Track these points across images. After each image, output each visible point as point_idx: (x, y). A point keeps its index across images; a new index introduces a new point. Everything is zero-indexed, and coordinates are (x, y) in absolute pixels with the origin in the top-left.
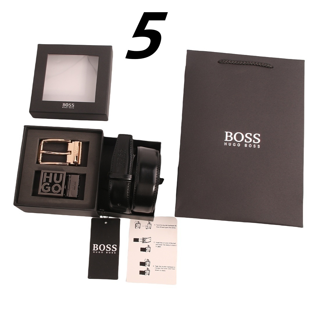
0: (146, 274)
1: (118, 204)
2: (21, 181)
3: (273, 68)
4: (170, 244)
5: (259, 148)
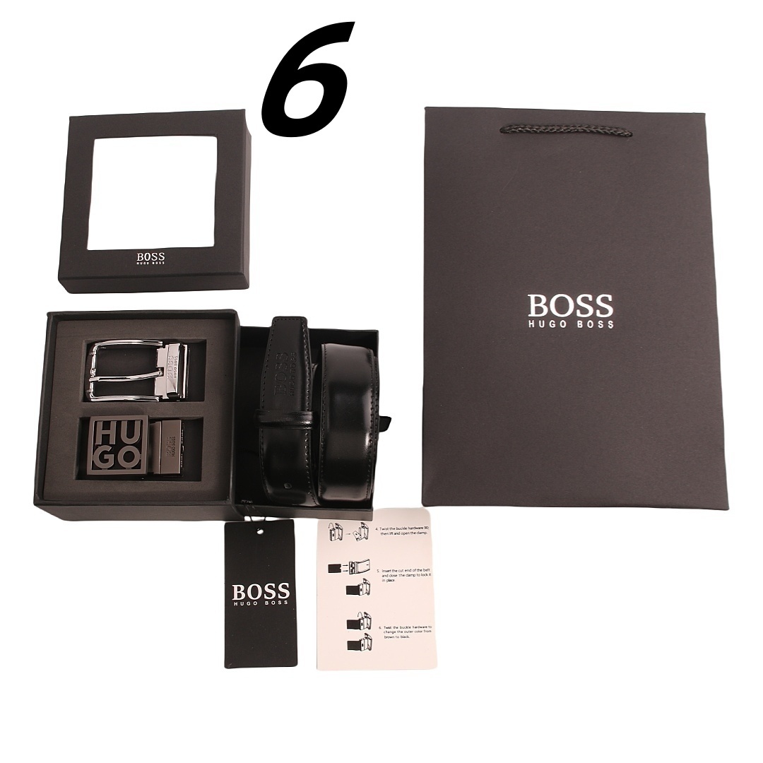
0: (362, 648)
1: (285, 485)
2: (48, 445)
3: (631, 136)
4: (416, 573)
5: (611, 328)
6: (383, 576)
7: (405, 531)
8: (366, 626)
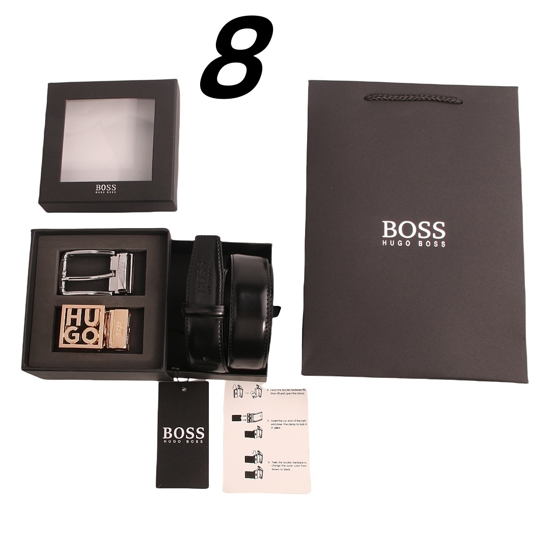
0: (256, 477)
1: (204, 358)
2: (31, 327)
3: (461, 103)
4: (296, 423)
5: (443, 247)
6: (272, 425)
7: (289, 392)
8: (259, 461)
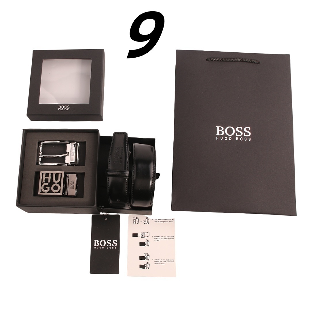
0: (146, 268)
1: (117, 200)
2: (22, 182)
3: (260, 63)
4: (168, 238)
5: (250, 141)
6: (155, 239)
7: (164, 221)
8: (147, 259)
